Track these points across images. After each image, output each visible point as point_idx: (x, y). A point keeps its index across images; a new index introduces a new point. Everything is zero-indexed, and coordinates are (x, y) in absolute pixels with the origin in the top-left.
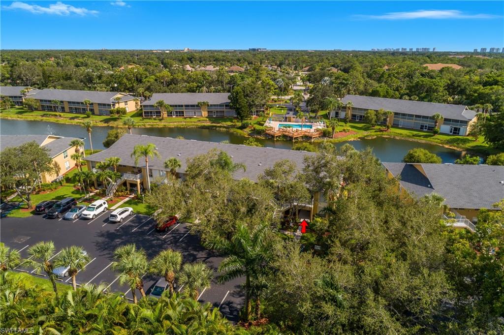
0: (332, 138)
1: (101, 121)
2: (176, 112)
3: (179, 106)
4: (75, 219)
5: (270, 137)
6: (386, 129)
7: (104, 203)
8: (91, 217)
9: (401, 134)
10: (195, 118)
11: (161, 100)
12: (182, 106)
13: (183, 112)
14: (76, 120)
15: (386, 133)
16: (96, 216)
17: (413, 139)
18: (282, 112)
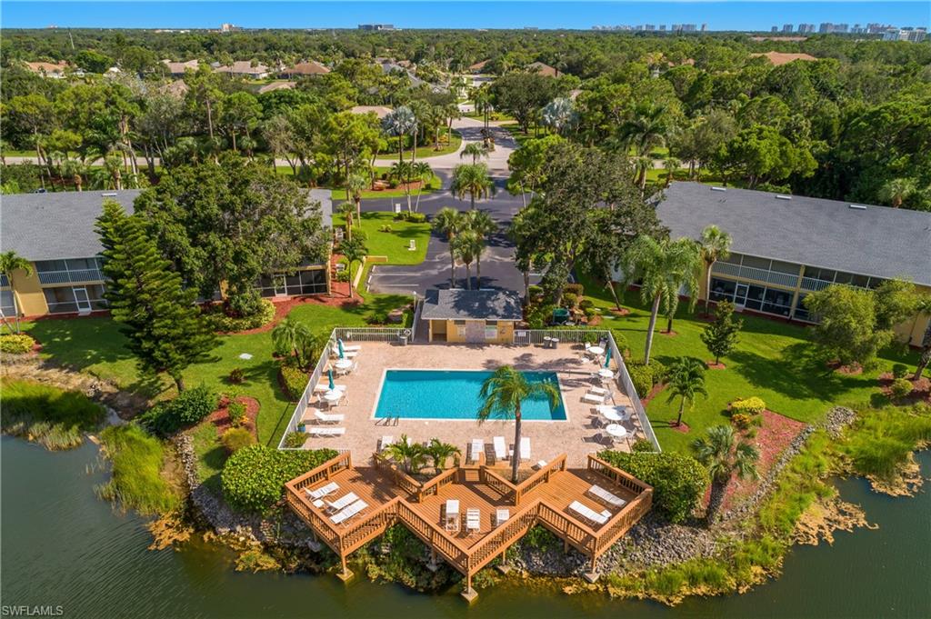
18: (413, 248)
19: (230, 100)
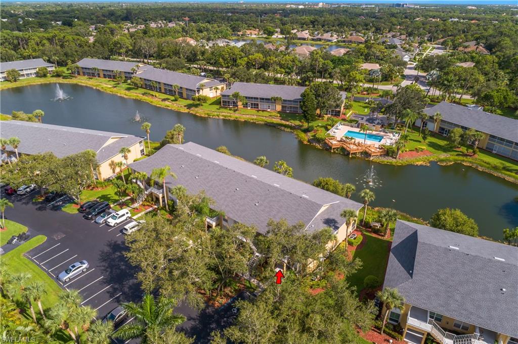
0: (395, 158)
1: (185, 106)
2: (252, 104)
3: (255, 98)
4: (103, 223)
5: (328, 148)
6: (472, 154)
7: (127, 213)
8: (112, 225)
9: (488, 163)
10: (268, 112)
11: (237, 92)
12: (257, 98)
13: (258, 104)
14: (167, 103)
15: (469, 159)
16: (118, 224)
17: (500, 174)
18: (366, 111)
19: (325, 63)
